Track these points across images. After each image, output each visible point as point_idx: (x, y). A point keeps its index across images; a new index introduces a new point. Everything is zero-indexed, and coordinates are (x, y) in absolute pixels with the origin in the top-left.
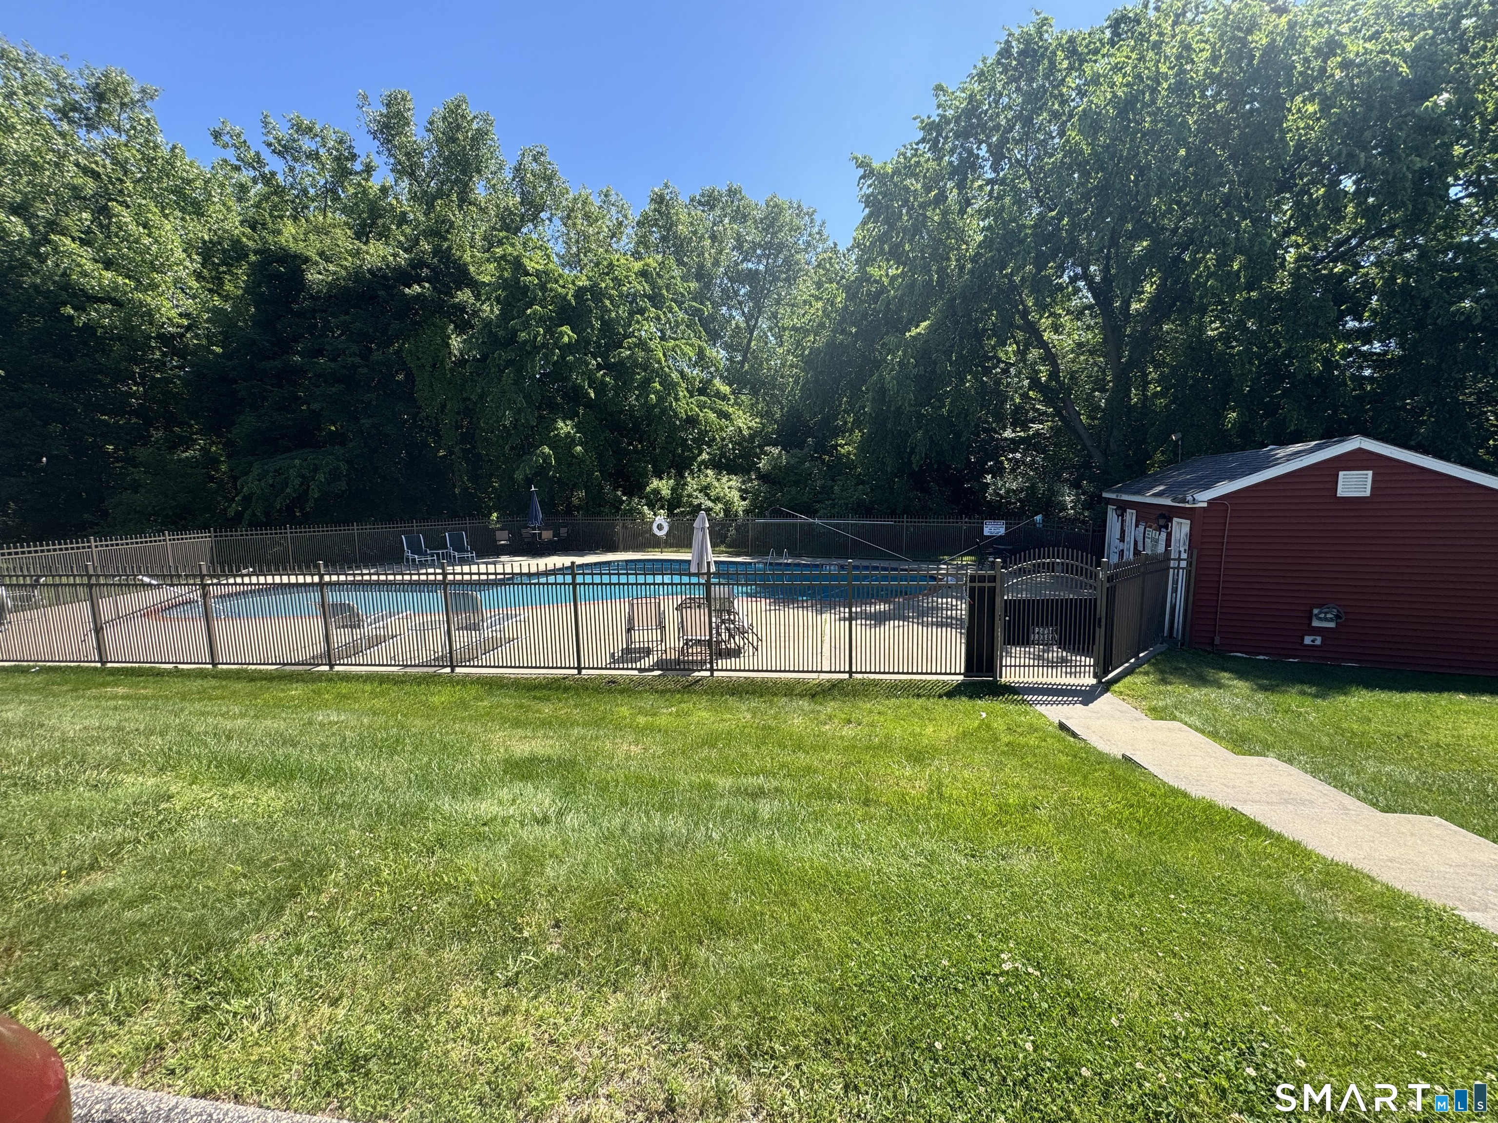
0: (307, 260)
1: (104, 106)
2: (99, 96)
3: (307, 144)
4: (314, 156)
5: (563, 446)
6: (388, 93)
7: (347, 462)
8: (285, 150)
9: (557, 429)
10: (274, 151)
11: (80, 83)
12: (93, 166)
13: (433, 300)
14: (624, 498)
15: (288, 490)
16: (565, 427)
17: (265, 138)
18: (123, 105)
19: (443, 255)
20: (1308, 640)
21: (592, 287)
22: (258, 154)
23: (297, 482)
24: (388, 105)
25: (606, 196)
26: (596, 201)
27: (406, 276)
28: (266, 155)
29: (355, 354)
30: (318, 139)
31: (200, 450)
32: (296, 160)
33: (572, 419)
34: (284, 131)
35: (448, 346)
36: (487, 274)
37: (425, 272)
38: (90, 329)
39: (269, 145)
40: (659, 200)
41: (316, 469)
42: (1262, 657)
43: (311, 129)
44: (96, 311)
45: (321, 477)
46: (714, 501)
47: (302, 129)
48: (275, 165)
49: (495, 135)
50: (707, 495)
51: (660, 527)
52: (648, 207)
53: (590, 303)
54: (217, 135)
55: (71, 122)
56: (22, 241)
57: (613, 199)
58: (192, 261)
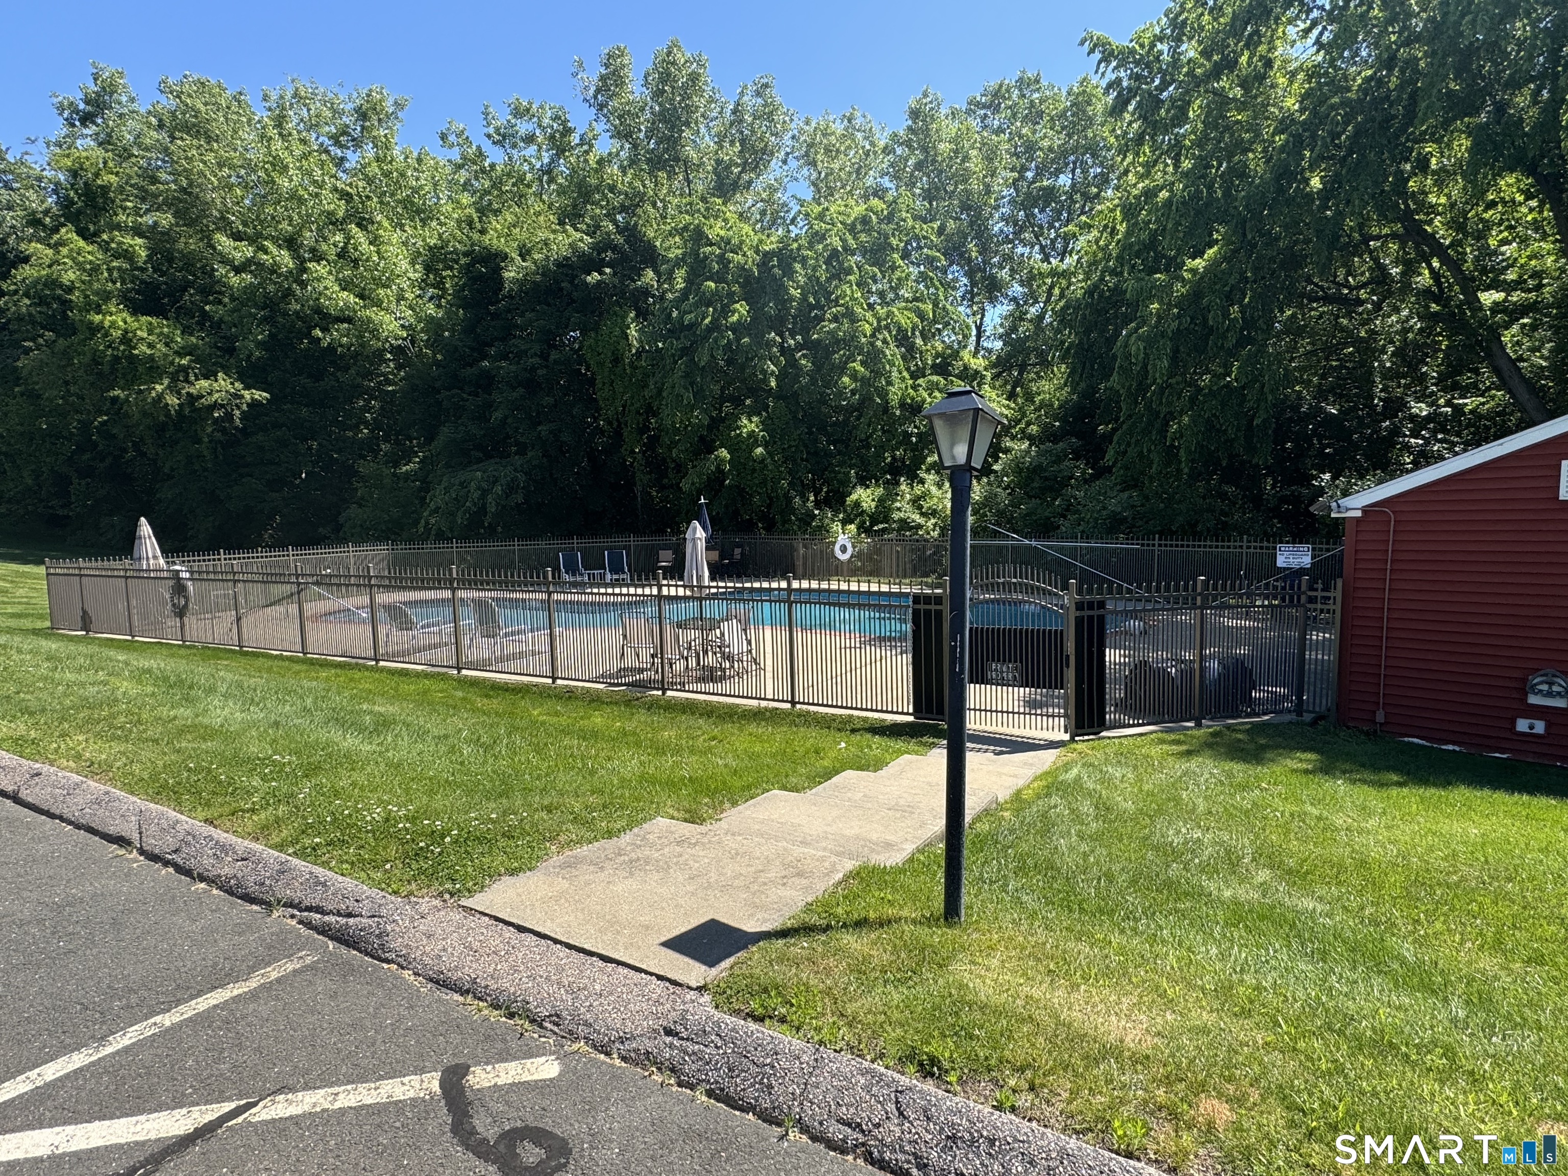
0: (505, 257)
1: (368, 124)
2: (362, 115)
3: (524, 127)
4: (530, 139)
5: (742, 448)
6: (606, 51)
7: (526, 474)
8: (503, 138)
9: (739, 428)
10: (494, 143)
11: (349, 106)
12: (348, 188)
13: (615, 286)
14: (817, 512)
15: (468, 504)
16: (749, 425)
17: (486, 130)
18: (380, 120)
19: (631, 233)
20: (1522, 725)
21: (780, 250)
22: (479, 147)
23: (477, 494)
24: (607, 66)
25: (849, 121)
26: (838, 128)
27: (590, 263)
28: (487, 147)
29: (536, 354)
30: (535, 119)
31: (419, 463)
32: (514, 146)
33: (759, 414)
34: (502, 118)
35: (626, 337)
36: (674, 248)
37: (609, 255)
38: (331, 348)
39: (489, 136)
40: (915, 114)
41: (496, 481)
42: (1450, 747)
43: (528, 110)
44: (337, 330)
45: (498, 489)
46: (922, 514)
47: (519, 112)
48: (496, 156)
49: (709, 79)
50: (920, 508)
51: (844, 549)
52: (901, 126)
53: (776, 270)
54: (443, 137)
55: (341, 146)
56: (290, 272)
57: (858, 122)
58: (415, 271)
